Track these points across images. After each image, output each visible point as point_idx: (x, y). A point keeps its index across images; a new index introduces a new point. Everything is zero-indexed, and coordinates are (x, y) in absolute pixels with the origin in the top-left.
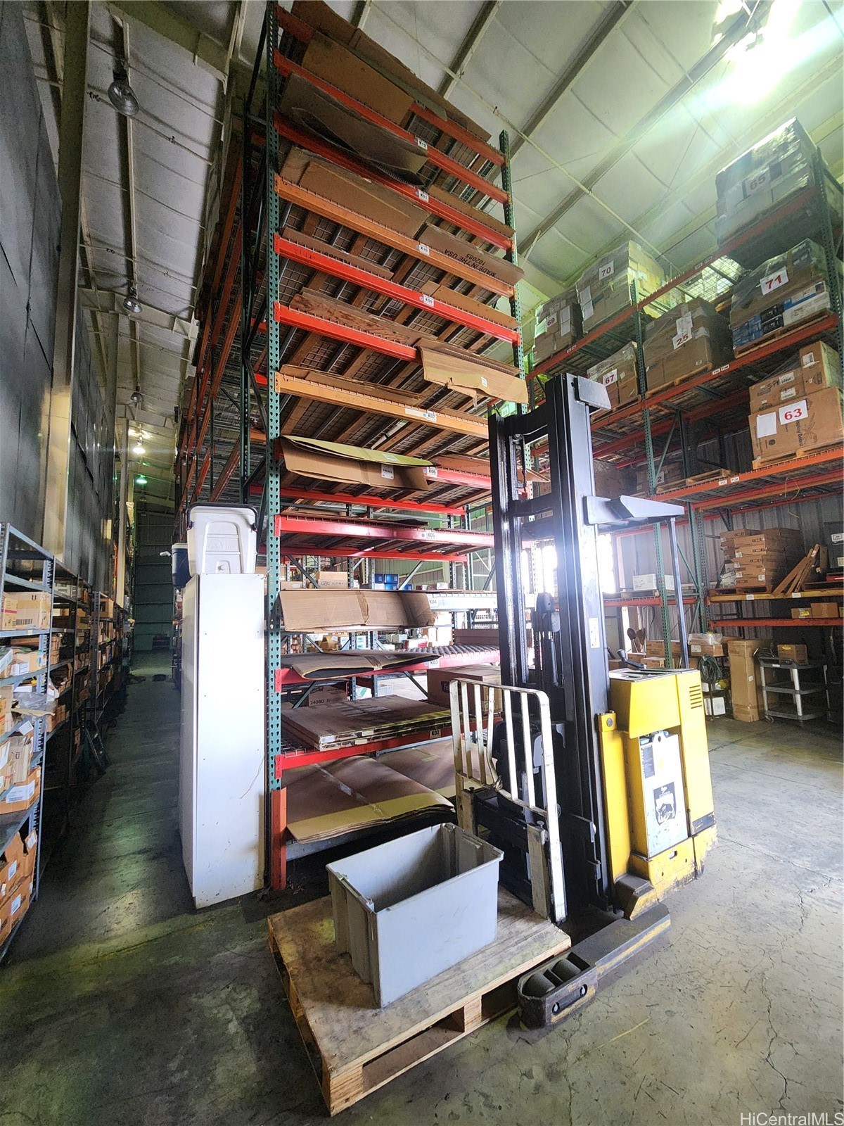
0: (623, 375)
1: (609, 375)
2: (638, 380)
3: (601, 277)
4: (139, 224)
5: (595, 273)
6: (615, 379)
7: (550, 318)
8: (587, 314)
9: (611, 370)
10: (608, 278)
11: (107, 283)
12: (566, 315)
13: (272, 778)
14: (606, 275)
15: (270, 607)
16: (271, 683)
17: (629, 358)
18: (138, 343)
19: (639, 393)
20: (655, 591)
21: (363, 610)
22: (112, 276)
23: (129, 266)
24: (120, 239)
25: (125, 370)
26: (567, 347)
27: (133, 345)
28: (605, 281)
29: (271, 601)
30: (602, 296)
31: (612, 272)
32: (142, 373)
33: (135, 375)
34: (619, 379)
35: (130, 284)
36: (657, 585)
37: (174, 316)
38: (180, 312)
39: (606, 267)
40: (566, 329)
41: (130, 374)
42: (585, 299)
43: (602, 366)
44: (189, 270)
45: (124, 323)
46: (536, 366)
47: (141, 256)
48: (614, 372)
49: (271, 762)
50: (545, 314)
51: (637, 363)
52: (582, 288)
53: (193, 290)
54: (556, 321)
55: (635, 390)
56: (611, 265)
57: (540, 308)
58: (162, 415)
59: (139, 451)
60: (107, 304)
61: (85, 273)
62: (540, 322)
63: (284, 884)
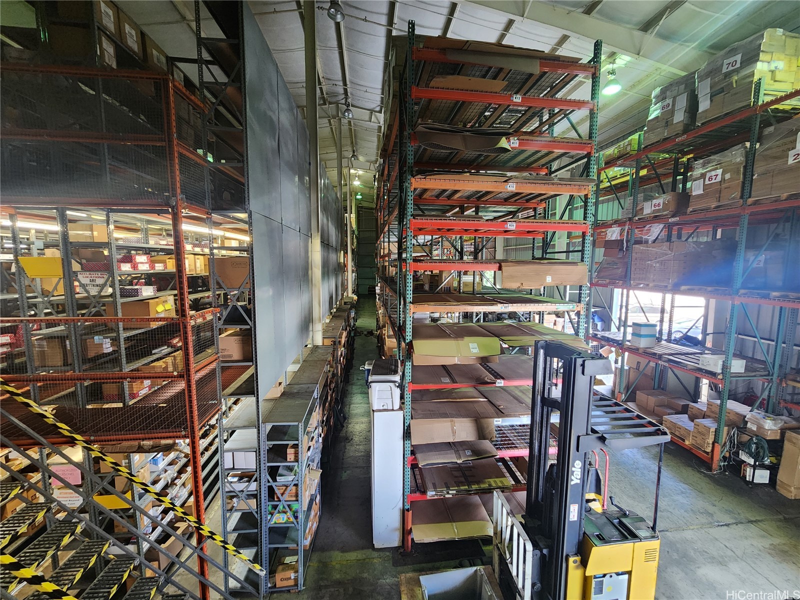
0: (728, 176)
1: (713, 173)
2: (743, 183)
3: (724, 70)
4: (350, 66)
5: (719, 63)
6: (719, 179)
7: (665, 103)
8: (704, 105)
9: (716, 169)
10: (733, 71)
11: (334, 100)
12: (682, 102)
13: (405, 504)
14: (731, 68)
15: (406, 428)
16: (406, 463)
17: (738, 160)
18: (353, 128)
19: (742, 197)
20: (719, 374)
21: (453, 432)
22: (337, 96)
23: (346, 91)
24: (339, 76)
25: (346, 141)
26: (677, 135)
27: (350, 129)
28: (728, 75)
29: (406, 425)
30: (722, 90)
31: (738, 65)
32: (356, 141)
33: (352, 143)
34: (723, 180)
35: (346, 98)
36: (722, 369)
37: (372, 111)
38: (375, 108)
39: (732, 60)
40: (679, 117)
41: (349, 142)
42: (704, 91)
43: (709, 163)
44: (379, 85)
45: (345, 121)
46: (644, 148)
47: (352, 82)
48: (720, 172)
49: (405, 497)
50: (662, 97)
51: (745, 167)
52: (701, 79)
53: (382, 98)
54: (670, 107)
55: (737, 194)
56: (738, 58)
57: (658, 90)
58: (368, 161)
59: (357, 183)
60: (335, 113)
61: (323, 98)
62: (656, 104)
63: (410, 549)
